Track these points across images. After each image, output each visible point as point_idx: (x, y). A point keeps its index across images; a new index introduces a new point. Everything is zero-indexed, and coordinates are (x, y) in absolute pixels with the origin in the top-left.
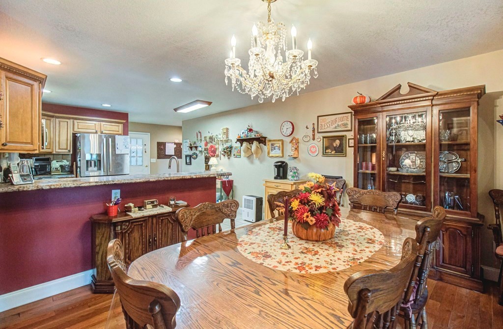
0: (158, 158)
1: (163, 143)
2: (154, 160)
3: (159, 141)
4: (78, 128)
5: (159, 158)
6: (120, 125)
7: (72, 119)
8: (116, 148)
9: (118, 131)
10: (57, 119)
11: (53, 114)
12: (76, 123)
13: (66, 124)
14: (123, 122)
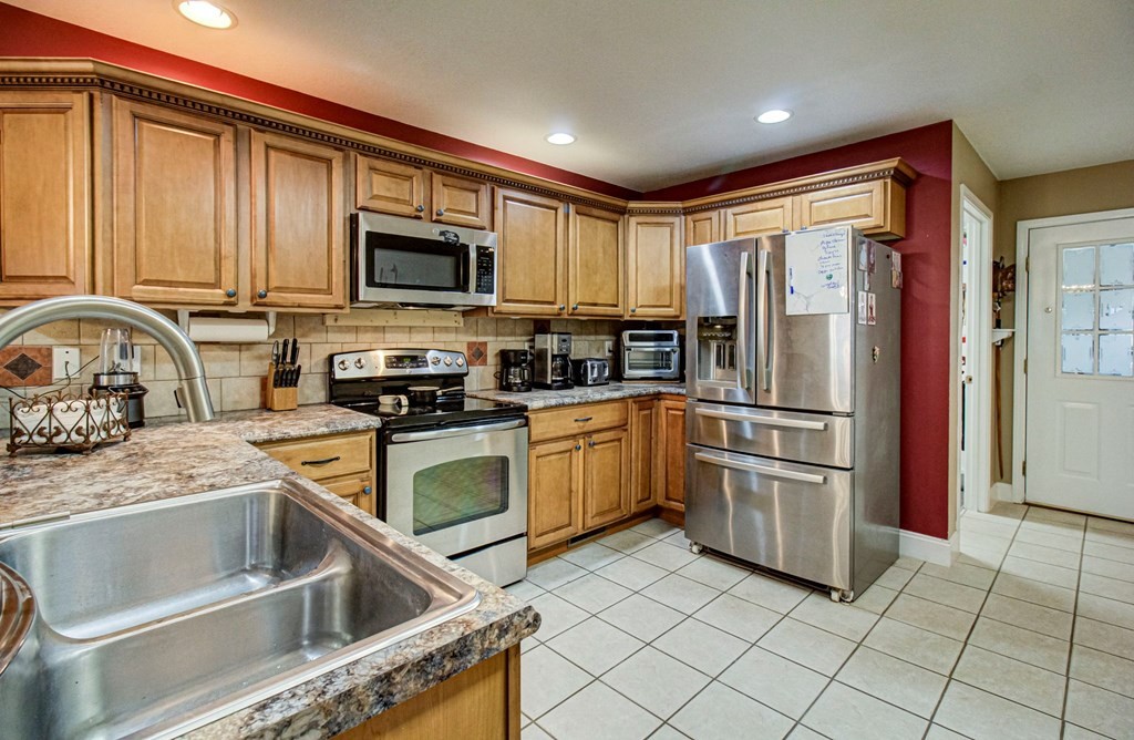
4: (737, 234)
6: (877, 186)
7: (722, 207)
8: (788, 290)
9: (867, 216)
10: (689, 218)
11: (679, 205)
12: (731, 219)
13: (709, 227)
14: (889, 169)
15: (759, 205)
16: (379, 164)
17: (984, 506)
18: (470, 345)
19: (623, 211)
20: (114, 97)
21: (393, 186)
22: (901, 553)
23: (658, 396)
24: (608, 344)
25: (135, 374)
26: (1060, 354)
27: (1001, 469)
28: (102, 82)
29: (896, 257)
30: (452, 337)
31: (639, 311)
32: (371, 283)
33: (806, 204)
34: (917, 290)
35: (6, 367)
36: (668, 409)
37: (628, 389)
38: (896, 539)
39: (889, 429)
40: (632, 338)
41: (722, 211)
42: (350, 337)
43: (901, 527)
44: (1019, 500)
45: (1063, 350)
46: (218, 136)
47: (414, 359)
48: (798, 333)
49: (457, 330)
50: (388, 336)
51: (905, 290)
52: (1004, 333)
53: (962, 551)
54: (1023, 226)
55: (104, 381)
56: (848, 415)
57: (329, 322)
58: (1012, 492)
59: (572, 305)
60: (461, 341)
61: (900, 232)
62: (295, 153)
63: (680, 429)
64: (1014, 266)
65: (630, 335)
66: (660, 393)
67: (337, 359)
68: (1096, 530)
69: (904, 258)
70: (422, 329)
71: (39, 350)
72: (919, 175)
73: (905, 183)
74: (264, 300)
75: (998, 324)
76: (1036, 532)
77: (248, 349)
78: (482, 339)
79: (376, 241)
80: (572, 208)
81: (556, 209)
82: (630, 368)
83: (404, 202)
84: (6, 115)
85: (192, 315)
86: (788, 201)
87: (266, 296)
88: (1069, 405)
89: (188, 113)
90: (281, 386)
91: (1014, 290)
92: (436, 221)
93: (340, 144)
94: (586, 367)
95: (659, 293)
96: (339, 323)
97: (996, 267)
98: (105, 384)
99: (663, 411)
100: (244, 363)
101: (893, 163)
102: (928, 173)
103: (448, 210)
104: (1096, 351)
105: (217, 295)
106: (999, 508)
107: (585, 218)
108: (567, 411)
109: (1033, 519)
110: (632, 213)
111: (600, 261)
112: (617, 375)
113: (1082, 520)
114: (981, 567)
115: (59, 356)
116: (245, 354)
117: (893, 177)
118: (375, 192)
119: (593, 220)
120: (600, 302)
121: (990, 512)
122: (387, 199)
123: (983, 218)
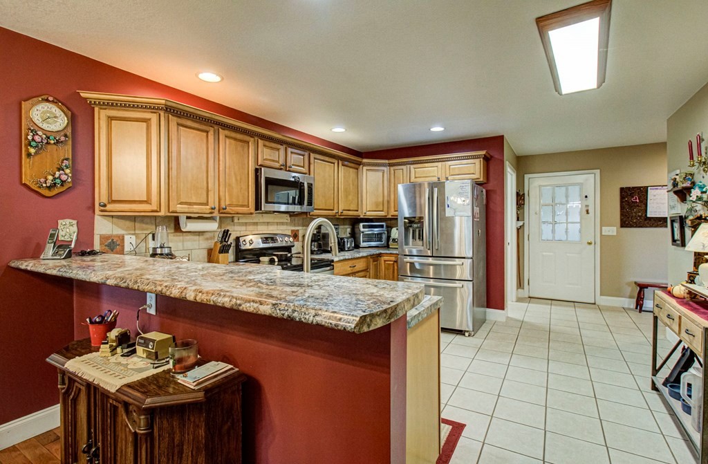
0: (622, 226)
1: (639, 188)
2: (612, 230)
3: (624, 186)
4: (416, 178)
5: (624, 224)
6: (477, 161)
7: (408, 164)
8: (446, 206)
9: (473, 174)
10: (392, 168)
11: (387, 161)
12: (413, 170)
13: (401, 173)
14: (482, 155)
15: (426, 165)
16: (267, 143)
17: (514, 299)
18: (292, 231)
19: (359, 164)
20: (170, 116)
21: (272, 154)
22: (487, 318)
23: (380, 255)
24: (349, 230)
25: (170, 248)
26: (540, 233)
27: (520, 284)
28: (167, 109)
29: (484, 191)
30: (284, 227)
31: (368, 213)
32: (267, 202)
33: (447, 167)
34: (491, 205)
35: (106, 246)
36: (385, 261)
37: (363, 253)
38: (485, 312)
39: (482, 265)
40: (364, 227)
41: (408, 166)
42: (244, 228)
43: (487, 307)
44: (527, 296)
45: (542, 230)
46: (207, 132)
47: (272, 239)
48: (445, 224)
49: (287, 224)
50: (259, 227)
51: (487, 206)
52: (521, 223)
53: (509, 316)
54: (527, 176)
55: (159, 251)
56: (471, 258)
57: (236, 220)
58: (524, 293)
59: (340, 211)
60: (288, 230)
61: (485, 181)
62: (235, 139)
63: (391, 270)
64: (524, 194)
65: (363, 225)
66: (381, 254)
67: (241, 239)
68: (555, 305)
69: (487, 191)
70: (272, 224)
71: (119, 237)
72: (492, 157)
73: (487, 159)
74: (225, 211)
75: (518, 220)
76: (534, 307)
77: (202, 235)
78: (296, 228)
79: (269, 181)
80: (340, 162)
81: (334, 163)
82: (363, 242)
83: (276, 161)
84: (113, 121)
85: (188, 218)
86: (439, 164)
87: (226, 209)
88: (544, 254)
89: (197, 122)
90: (222, 253)
91: (524, 204)
92: (289, 171)
93: (252, 134)
94: (344, 242)
95: (377, 204)
96: (240, 221)
97: (518, 194)
98: (159, 252)
99: (383, 262)
100: (201, 242)
101: (483, 152)
102: (496, 156)
103: (293, 165)
104: (553, 231)
105: (206, 209)
106: (519, 300)
107: (345, 167)
108: (346, 263)
109: (533, 303)
110: (364, 165)
111: (351, 188)
112: (357, 246)
113: (550, 302)
114: (517, 320)
115: (127, 239)
116: (201, 238)
117: (483, 158)
118: (265, 157)
119: (348, 168)
120: (352, 209)
121: (517, 301)
122: (270, 160)
123: (513, 173)
